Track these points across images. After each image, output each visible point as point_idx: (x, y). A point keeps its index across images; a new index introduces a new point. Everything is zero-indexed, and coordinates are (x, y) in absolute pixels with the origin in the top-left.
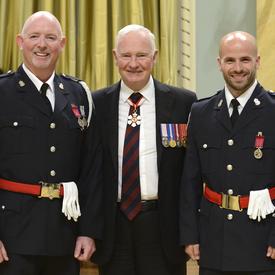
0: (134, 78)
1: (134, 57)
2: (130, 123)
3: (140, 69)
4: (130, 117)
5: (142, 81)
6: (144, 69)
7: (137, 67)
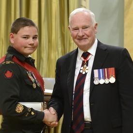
1: (81, 29)
2: (81, 71)
3: (85, 37)
4: (82, 68)
5: (89, 44)
6: (88, 36)
7: (83, 36)
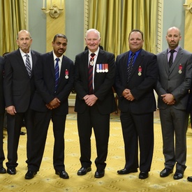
0: (92, 48)
